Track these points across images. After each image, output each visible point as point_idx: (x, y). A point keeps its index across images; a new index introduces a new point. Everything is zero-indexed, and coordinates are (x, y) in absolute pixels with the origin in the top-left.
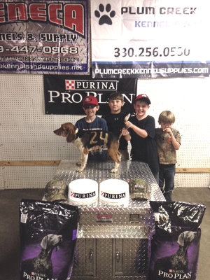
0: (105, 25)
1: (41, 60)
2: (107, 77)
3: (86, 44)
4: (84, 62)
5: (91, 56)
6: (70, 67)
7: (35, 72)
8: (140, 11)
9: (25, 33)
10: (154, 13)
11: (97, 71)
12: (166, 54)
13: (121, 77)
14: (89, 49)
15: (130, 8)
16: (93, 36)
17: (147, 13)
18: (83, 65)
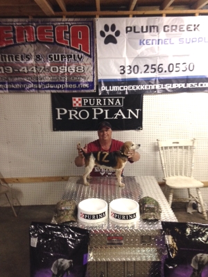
0: (111, 44)
1: (48, 79)
2: (113, 94)
3: (92, 63)
4: (90, 80)
5: (97, 74)
6: (77, 86)
7: (43, 91)
8: (145, 30)
9: (33, 54)
10: (157, 31)
11: (104, 88)
12: (171, 70)
13: (127, 93)
14: (95, 67)
15: (135, 27)
16: (99, 55)
17: (151, 31)
18: (89, 83)
